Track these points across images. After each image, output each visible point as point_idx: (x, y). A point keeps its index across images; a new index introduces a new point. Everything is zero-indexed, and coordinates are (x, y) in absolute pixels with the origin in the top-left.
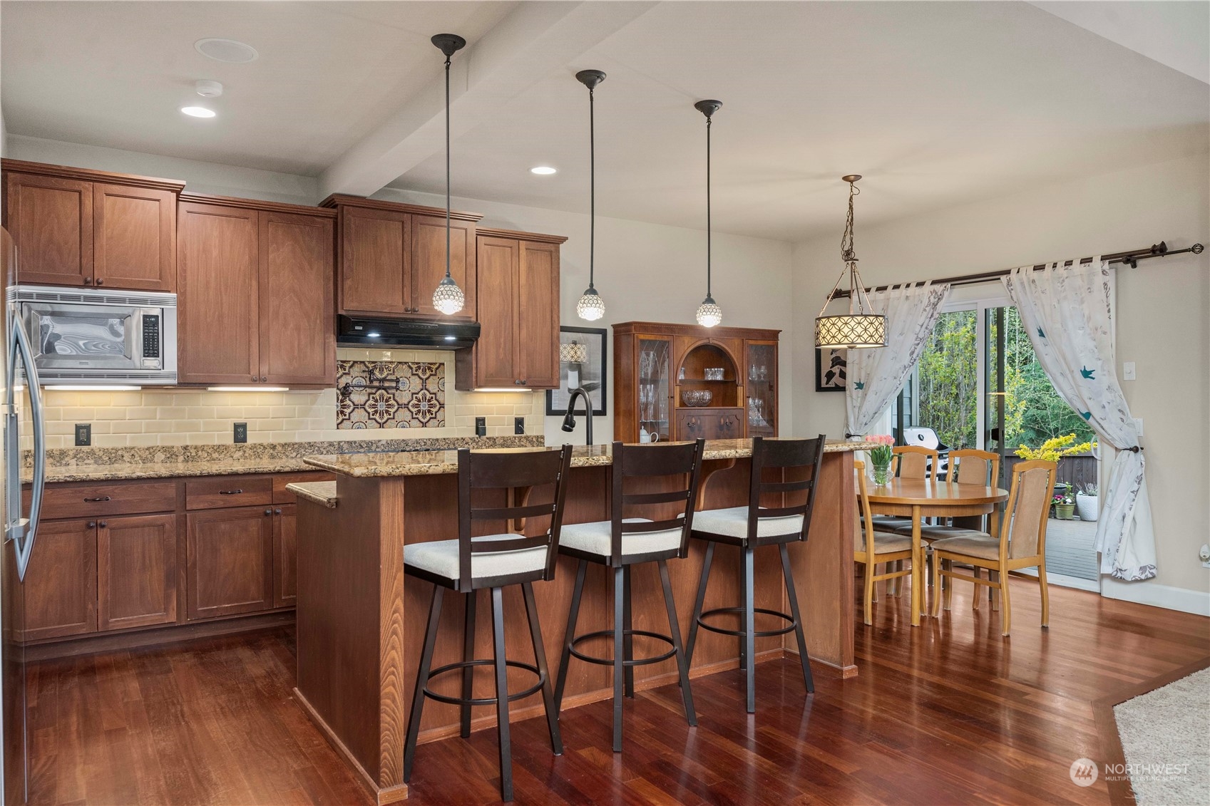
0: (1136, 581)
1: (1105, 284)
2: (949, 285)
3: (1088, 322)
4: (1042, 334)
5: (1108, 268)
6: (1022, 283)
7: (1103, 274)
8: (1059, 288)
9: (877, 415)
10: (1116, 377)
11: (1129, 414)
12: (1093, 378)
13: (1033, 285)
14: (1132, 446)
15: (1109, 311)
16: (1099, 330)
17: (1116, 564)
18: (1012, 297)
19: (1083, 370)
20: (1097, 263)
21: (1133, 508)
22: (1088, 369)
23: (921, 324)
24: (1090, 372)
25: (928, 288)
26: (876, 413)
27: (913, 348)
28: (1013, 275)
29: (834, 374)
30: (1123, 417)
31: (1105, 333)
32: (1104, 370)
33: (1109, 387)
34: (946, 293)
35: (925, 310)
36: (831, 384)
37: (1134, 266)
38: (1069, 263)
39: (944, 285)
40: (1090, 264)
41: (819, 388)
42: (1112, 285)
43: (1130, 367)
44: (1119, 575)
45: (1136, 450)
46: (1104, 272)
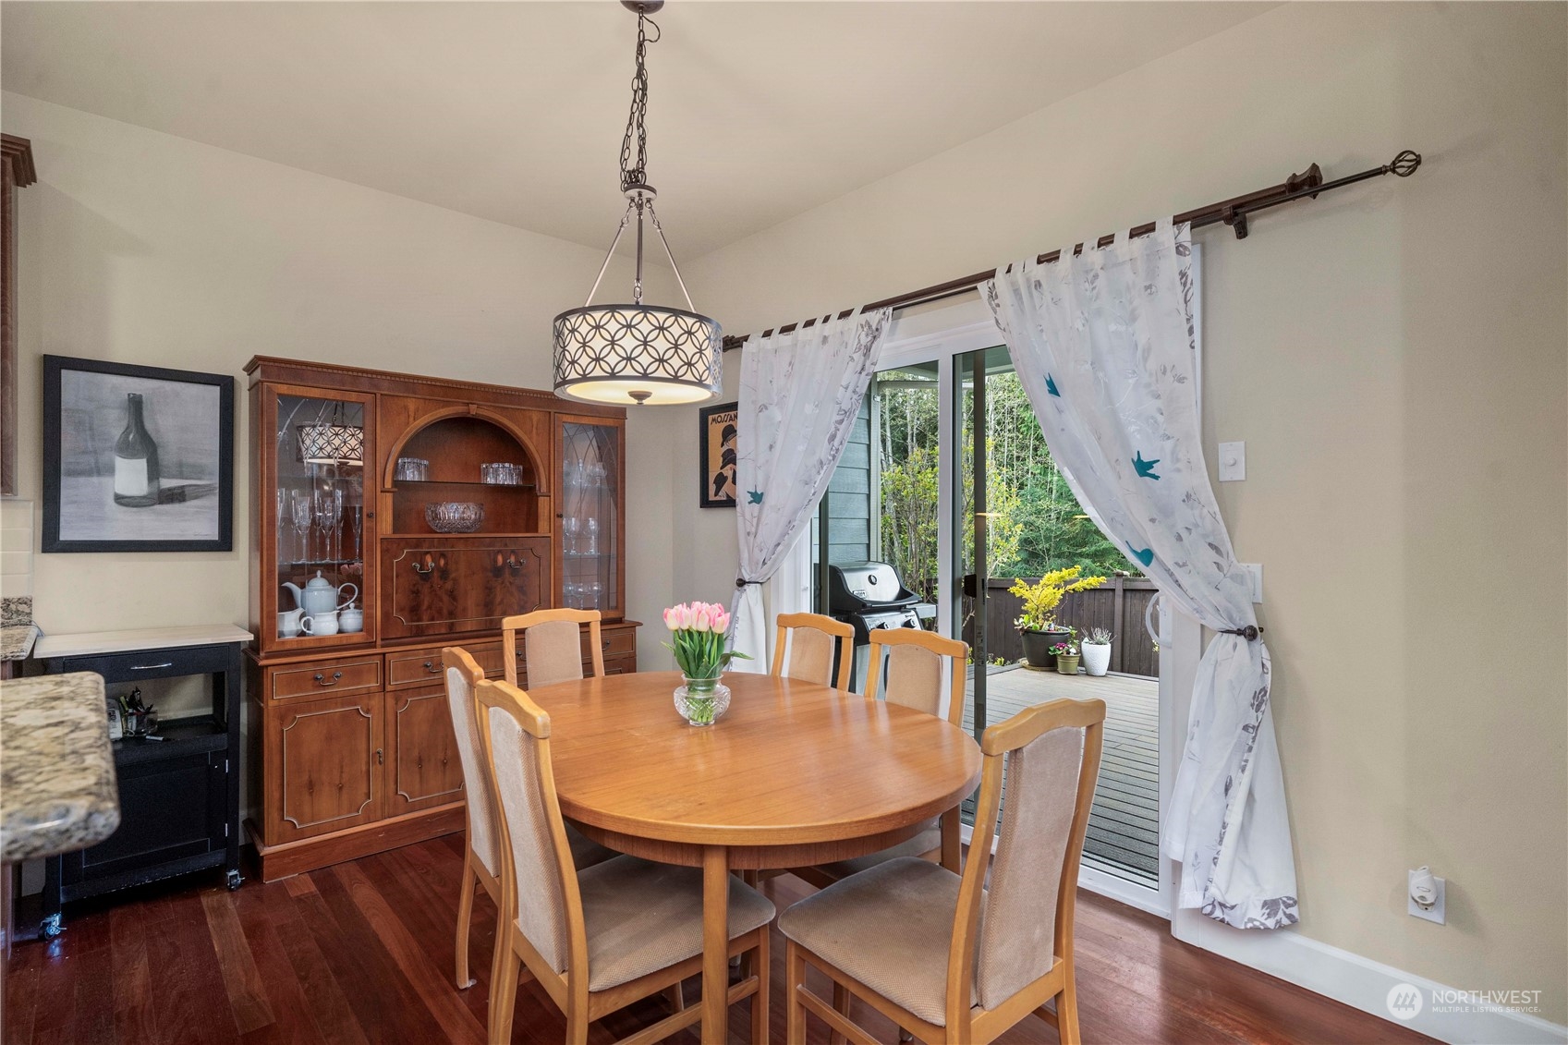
0: (1255, 930)
1: (1183, 275)
2: (891, 308)
3: (1145, 359)
4: (1053, 390)
5: (1189, 238)
6: (1016, 292)
7: (1178, 252)
8: (1088, 293)
9: (780, 548)
10: (1206, 474)
11: (1231, 553)
12: (1156, 477)
13: (1035, 293)
14: (1243, 625)
15: (1191, 331)
16: (1168, 373)
17: (1213, 891)
18: (997, 322)
19: (1136, 459)
20: (1166, 234)
21: (1250, 766)
22: (1145, 459)
23: (844, 384)
24: (1150, 465)
25: (856, 318)
26: (779, 544)
27: (833, 429)
28: (1000, 278)
29: (726, 478)
30: (1218, 558)
31: (1181, 380)
32: (1178, 460)
33: (1188, 496)
34: (886, 326)
35: (852, 359)
36: (722, 497)
37: (1242, 233)
38: (1106, 241)
39: (882, 311)
40: (1152, 234)
41: (706, 503)
42: (1194, 275)
43: (1231, 452)
44: (1218, 913)
45: (1251, 634)
46: (1180, 249)
